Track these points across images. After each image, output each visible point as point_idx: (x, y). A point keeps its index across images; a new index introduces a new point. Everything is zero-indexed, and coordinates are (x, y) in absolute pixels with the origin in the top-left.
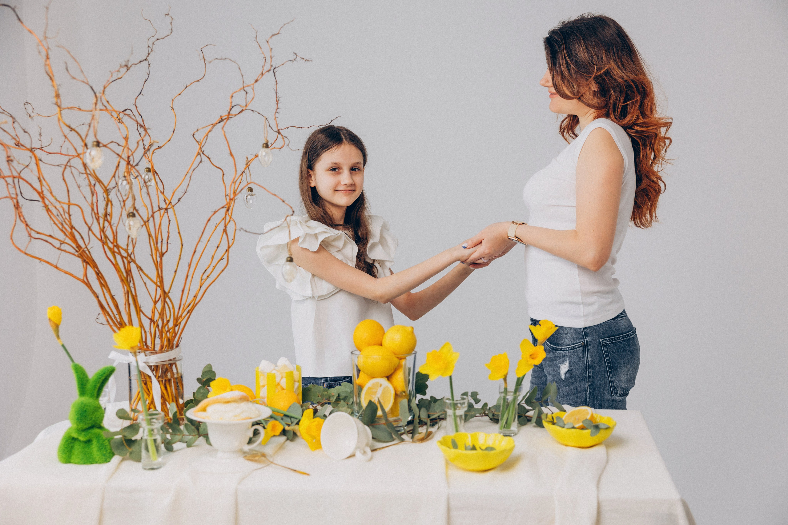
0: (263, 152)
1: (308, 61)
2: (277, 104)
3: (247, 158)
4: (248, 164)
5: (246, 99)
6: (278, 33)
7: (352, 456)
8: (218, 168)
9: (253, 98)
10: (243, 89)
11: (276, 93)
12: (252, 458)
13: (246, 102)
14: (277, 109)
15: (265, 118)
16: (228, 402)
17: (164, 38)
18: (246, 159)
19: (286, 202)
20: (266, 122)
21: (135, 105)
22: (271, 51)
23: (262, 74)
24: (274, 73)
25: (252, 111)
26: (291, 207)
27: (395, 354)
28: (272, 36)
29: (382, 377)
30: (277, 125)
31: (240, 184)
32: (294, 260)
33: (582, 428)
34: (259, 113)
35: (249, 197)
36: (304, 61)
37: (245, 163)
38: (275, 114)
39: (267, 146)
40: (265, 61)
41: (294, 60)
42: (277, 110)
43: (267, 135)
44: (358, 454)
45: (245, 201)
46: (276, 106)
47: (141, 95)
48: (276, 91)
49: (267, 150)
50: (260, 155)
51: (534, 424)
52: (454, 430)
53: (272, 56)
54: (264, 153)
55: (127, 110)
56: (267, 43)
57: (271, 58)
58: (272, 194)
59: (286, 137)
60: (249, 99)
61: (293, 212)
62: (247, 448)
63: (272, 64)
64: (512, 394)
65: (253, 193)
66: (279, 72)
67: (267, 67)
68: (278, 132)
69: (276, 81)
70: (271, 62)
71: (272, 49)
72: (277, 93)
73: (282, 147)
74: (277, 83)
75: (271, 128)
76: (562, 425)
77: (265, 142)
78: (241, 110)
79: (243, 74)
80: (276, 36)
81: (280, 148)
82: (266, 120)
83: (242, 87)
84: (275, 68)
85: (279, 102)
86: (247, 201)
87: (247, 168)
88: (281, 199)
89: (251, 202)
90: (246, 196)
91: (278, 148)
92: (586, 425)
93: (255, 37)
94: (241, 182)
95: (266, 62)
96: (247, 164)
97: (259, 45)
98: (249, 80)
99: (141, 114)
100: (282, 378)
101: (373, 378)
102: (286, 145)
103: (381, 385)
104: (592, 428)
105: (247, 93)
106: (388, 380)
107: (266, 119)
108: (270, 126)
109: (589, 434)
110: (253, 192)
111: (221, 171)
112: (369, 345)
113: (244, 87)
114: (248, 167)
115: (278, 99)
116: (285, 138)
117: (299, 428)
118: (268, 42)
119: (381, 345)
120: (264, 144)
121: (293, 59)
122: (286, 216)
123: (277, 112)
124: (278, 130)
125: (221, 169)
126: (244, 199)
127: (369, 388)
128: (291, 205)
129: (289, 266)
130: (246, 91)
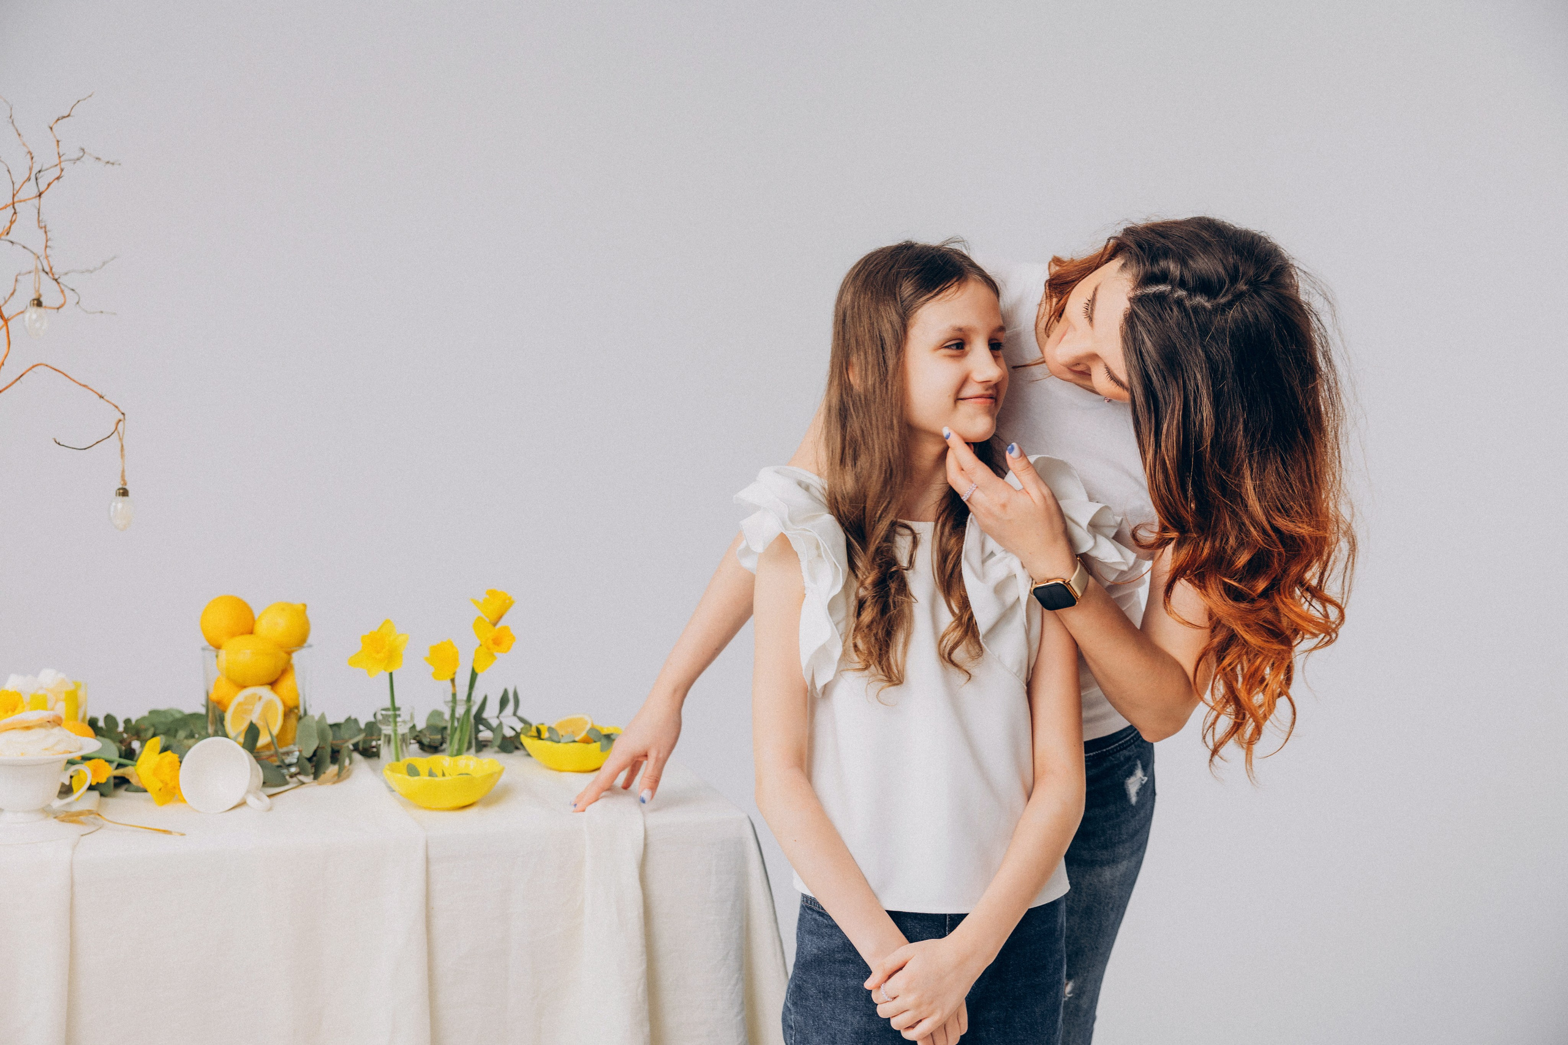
0: (33, 314)
6: (69, 116)
7: (242, 804)
12: (72, 819)
14: (47, 241)
16: (28, 728)
19: (105, 397)
20: (36, 262)
25: (12, 242)
27: (282, 647)
28: (58, 120)
29: (262, 685)
32: (130, 494)
33: (586, 741)
36: (103, 163)
38: (46, 250)
39: (39, 303)
41: (78, 159)
42: (46, 244)
43: (39, 284)
44: (251, 800)
48: (39, 210)
49: (40, 310)
51: (496, 749)
52: (394, 758)
54: (33, 317)
56: (49, 130)
58: (80, 384)
62: (58, 804)
64: (464, 703)
73: (60, 307)
76: (557, 739)
77: (34, 296)
79: (14, 182)
80: (64, 120)
81: (58, 309)
82: (37, 259)
83: (10, 202)
88: (97, 393)
91: (55, 309)
92: (592, 736)
100: (56, 701)
101: (245, 687)
103: (260, 698)
104: (603, 740)
106: (272, 689)
107: (38, 257)
109: (599, 749)
112: (233, 635)
117: (136, 770)
118: (51, 128)
119: (251, 632)
120: (34, 300)
123: (48, 247)
124: (55, 277)
127: (240, 704)
128: (116, 404)
129: (120, 503)
130: (15, 210)
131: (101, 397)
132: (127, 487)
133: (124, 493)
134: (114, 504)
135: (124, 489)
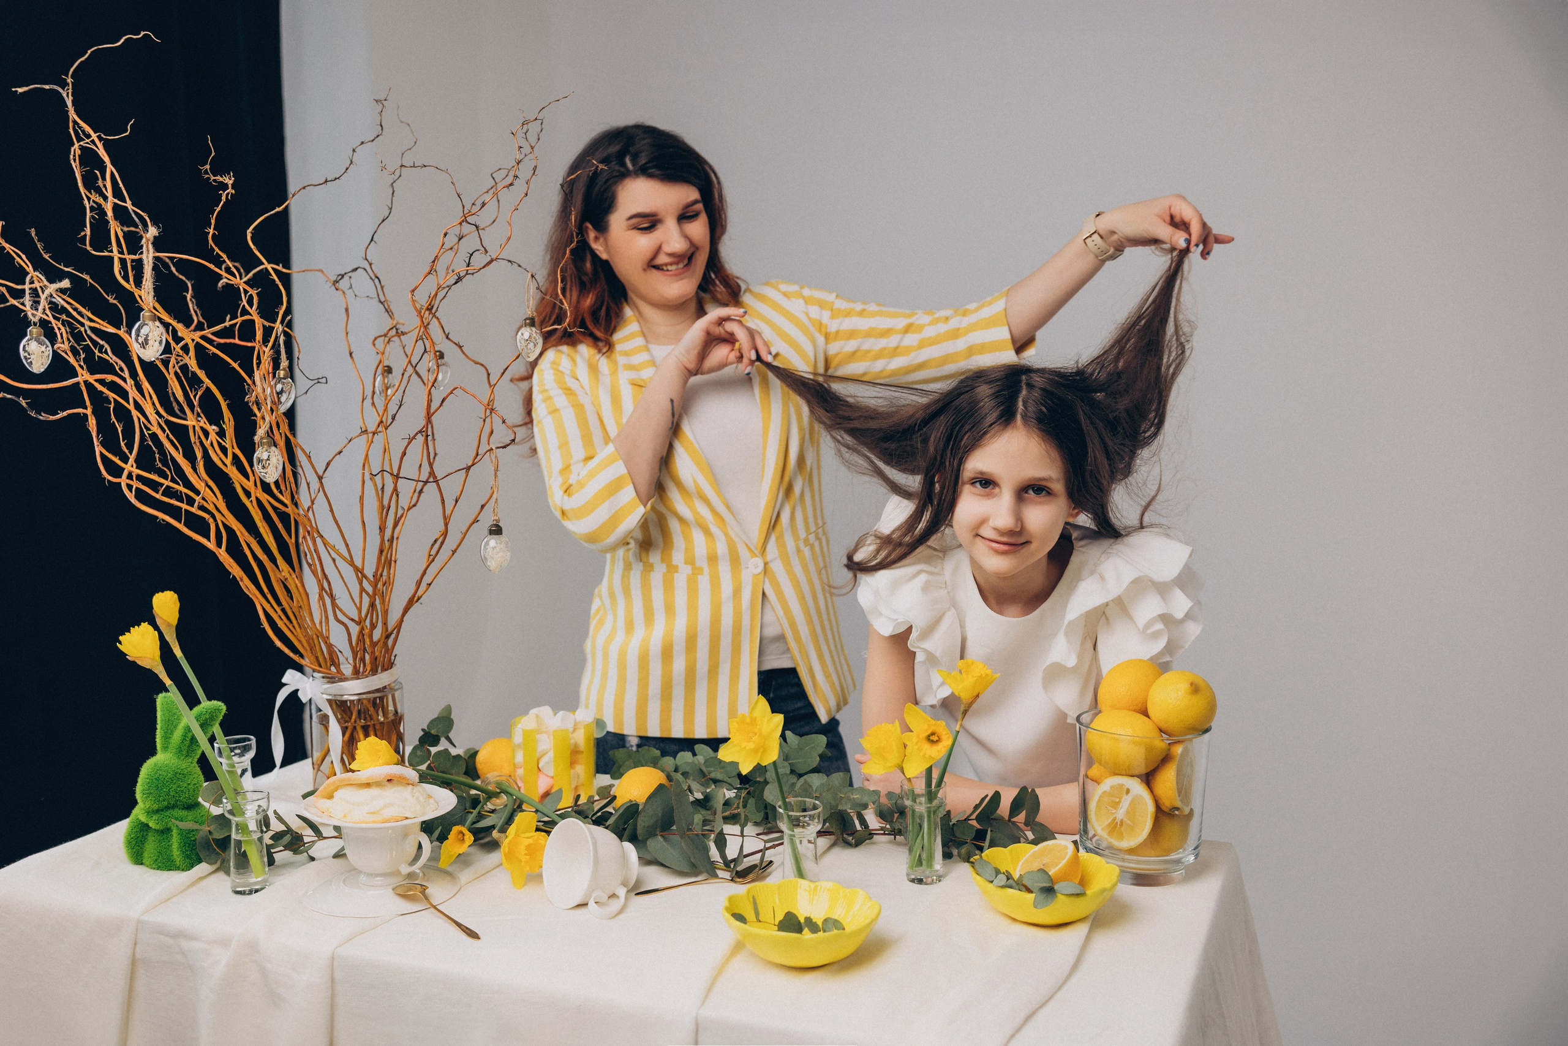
8: (476, 363)
9: (508, 239)
10: (465, 221)
17: (373, 140)
21: (366, 259)
25: (509, 261)
34: (520, 266)
47: (373, 242)
55: (359, 270)
99: (378, 275)
107: (533, 276)
111: (483, 368)
113: (466, 217)
125: (482, 365)
135: (497, 526)
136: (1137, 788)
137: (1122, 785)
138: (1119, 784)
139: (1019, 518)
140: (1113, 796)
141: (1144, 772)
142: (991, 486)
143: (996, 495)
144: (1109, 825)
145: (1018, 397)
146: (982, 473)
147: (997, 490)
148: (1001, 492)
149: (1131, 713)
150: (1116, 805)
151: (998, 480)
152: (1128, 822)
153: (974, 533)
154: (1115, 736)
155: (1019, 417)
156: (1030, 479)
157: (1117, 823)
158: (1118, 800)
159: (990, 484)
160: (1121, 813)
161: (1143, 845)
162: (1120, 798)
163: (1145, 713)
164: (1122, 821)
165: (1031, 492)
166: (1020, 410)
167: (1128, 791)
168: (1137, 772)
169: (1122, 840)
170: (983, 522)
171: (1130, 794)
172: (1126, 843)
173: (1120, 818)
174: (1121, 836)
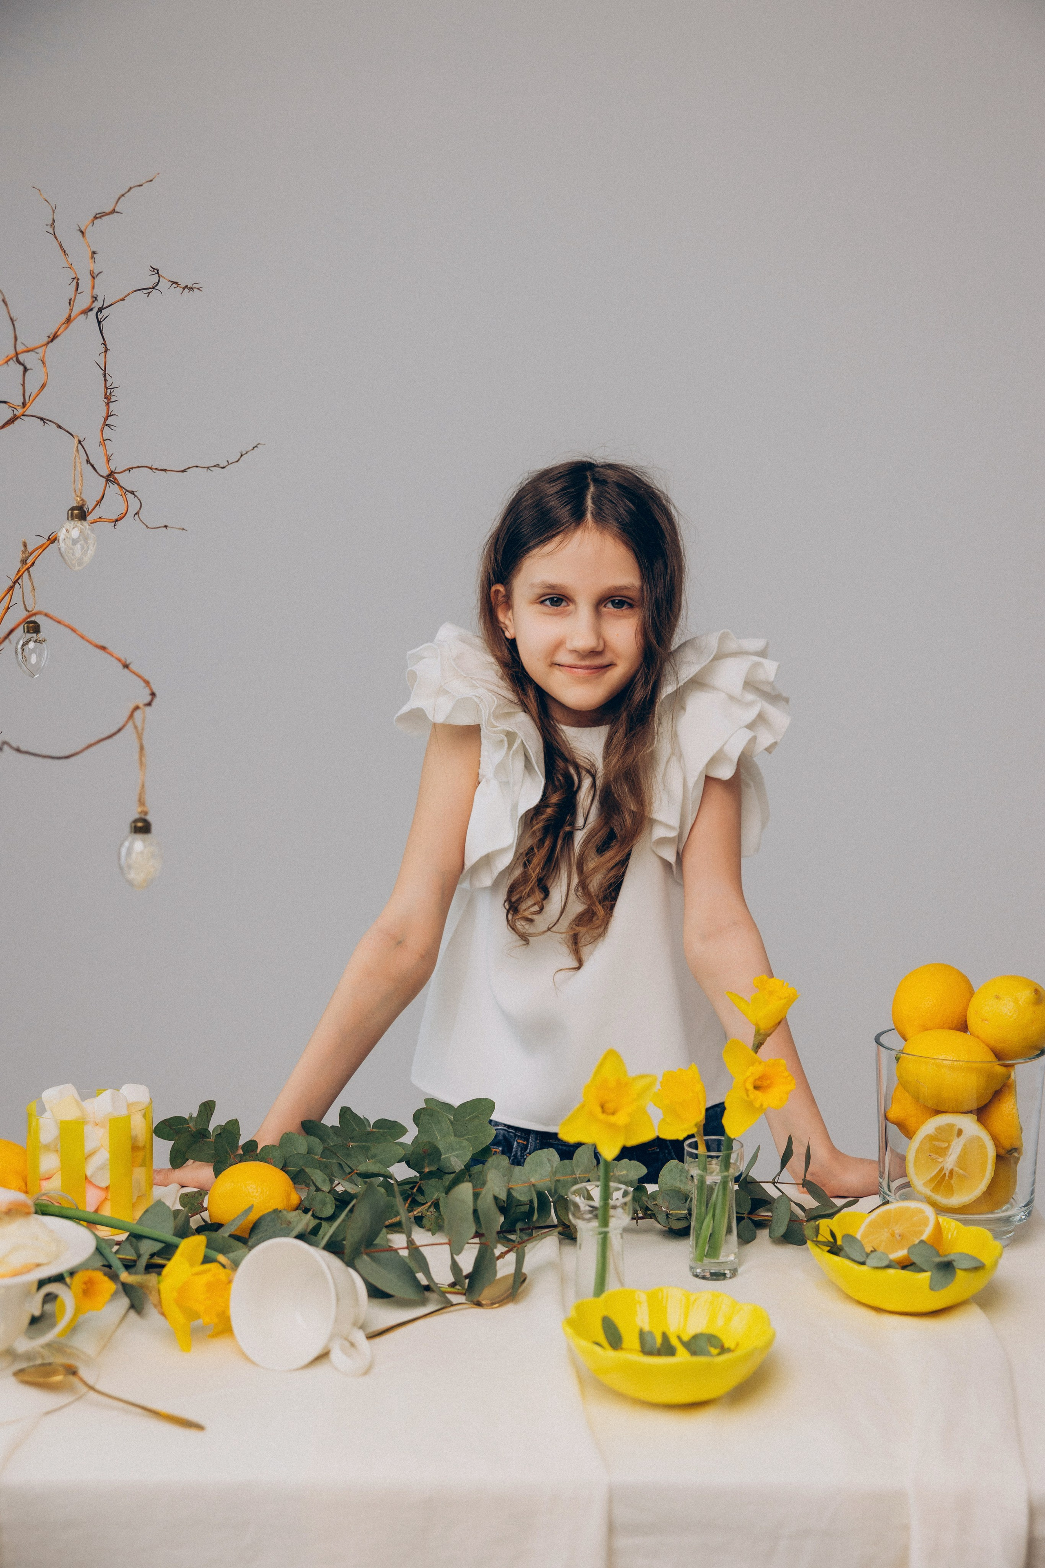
0: (72, 530)
1: (191, 289)
2: (108, 404)
3: (25, 545)
4: (30, 561)
5: (23, 385)
6: (113, 211)
7: (322, 1357)
9: (43, 386)
10: (14, 359)
11: (105, 375)
12: (41, 1380)
13: (24, 395)
14: (108, 417)
15: (76, 441)
18: (23, 548)
19: (131, 667)
20: (77, 450)
22: (93, 257)
23: (69, 320)
24: (99, 323)
25: (42, 419)
26: (147, 683)
28: (96, 218)
30: (108, 460)
31: (6, 612)
32: (154, 828)
33: (906, 1265)
34: (60, 427)
35: (31, 645)
36: (180, 290)
37: (20, 556)
38: (102, 431)
39: (80, 513)
40: (77, 289)
41: (153, 288)
42: (106, 419)
43: (82, 484)
45: (20, 657)
46: (105, 408)
48: (105, 370)
49: (80, 524)
50: (62, 535)
51: (778, 1236)
53: (96, 272)
54: (75, 533)
56: (81, 236)
57: (93, 278)
58: (97, 646)
59: (132, 493)
60: (32, 387)
61: (153, 694)
62: (24, 1345)
63: (95, 292)
65: (41, 636)
66: (114, 318)
67: (83, 302)
68: (111, 478)
69: (104, 344)
70: (93, 288)
71: (94, 253)
72: (108, 377)
73: (121, 519)
74: (106, 350)
75: (92, 466)
76: (858, 1256)
77: (75, 504)
78: (9, 415)
79: (14, 317)
80: (105, 218)
81: (117, 521)
82: (80, 445)
83: (12, 353)
84: (100, 310)
85: (113, 399)
86: (24, 657)
87: (26, 575)
88: (119, 660)
89: (33, 659)
90: (21, 643)
91: (110, 521)
92: (918, 1258)
93: (50, 222)
94: (8, 608)
95: (79, 291)
96: (24, 562)
97: (61, 246)
98: (32, 336)
102: (132, 512)
104: (938, 1267)
105: (26, 370)
107: (80, 442)
108: (88, 461)
110: (39, 635)
113: (17, 354)
114: (28, 569)
115: (109, 391)
116: (130, 496)
117: (159, 1283)
118: (83, 234)
120: (73, 509)
121: (151, 286)
122: (131, 706)
123: (108, 425)
124: (112, 473)
126: (16, 652)
127: (930, 1138)
128: (147, 678)
129: (139, 844)
130: (23, 365)
131: (126, 666)
132: (149, 818)
133: (142, 827)
134: (127, 844)
135: (145, 821)
136: (969, 1125)
137: (951, 1126)
138: (948, 1125)
139: (599, 635)
140: (939, 1140)
141: (976, 1108)
142: (564, 604)
143: (571, 613)
144: (932, 1179)
145: (586, 495)
146: (552, 587)
147: (571, 607)
148: (576, 609)
149: (952, 1032)
150: (943, 1152)
151: (571, 593)
152: (961, 1171)
153: (548, 661)
154: (937, 1061)
155: (589, 516)
156: (609, 589)
157: (945, 1174)
158: (946, 1145)
159: (562, 600)
160: (950, 1162)
161: (977, 1201)
162: (949, 1142)
163: (963, 1027)
164: (951, 1172)
165: (610, 605)
166: (590, 509)
167: (960, 1132)
168: (967, 1108)
169: (952, 1195)
170: (558, 645)
171: (962, 1136)
172: (957, 1200)
173: (950, 1168)
174: (950, 1190)
